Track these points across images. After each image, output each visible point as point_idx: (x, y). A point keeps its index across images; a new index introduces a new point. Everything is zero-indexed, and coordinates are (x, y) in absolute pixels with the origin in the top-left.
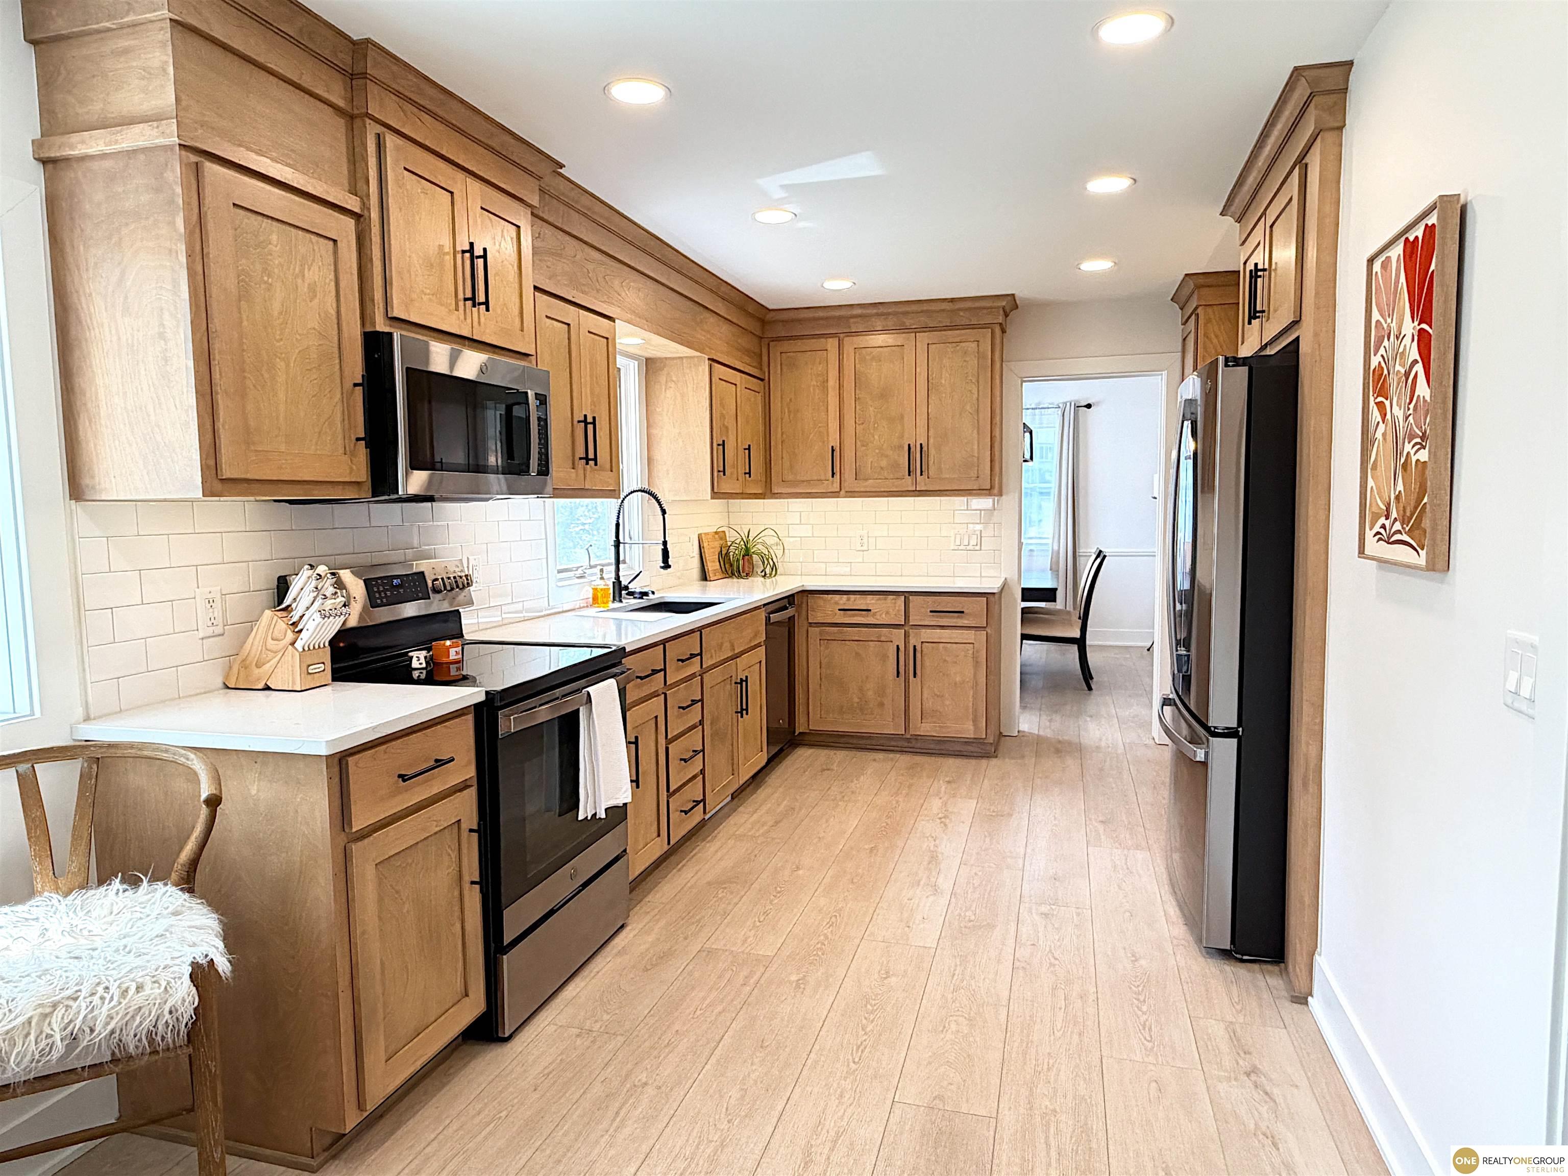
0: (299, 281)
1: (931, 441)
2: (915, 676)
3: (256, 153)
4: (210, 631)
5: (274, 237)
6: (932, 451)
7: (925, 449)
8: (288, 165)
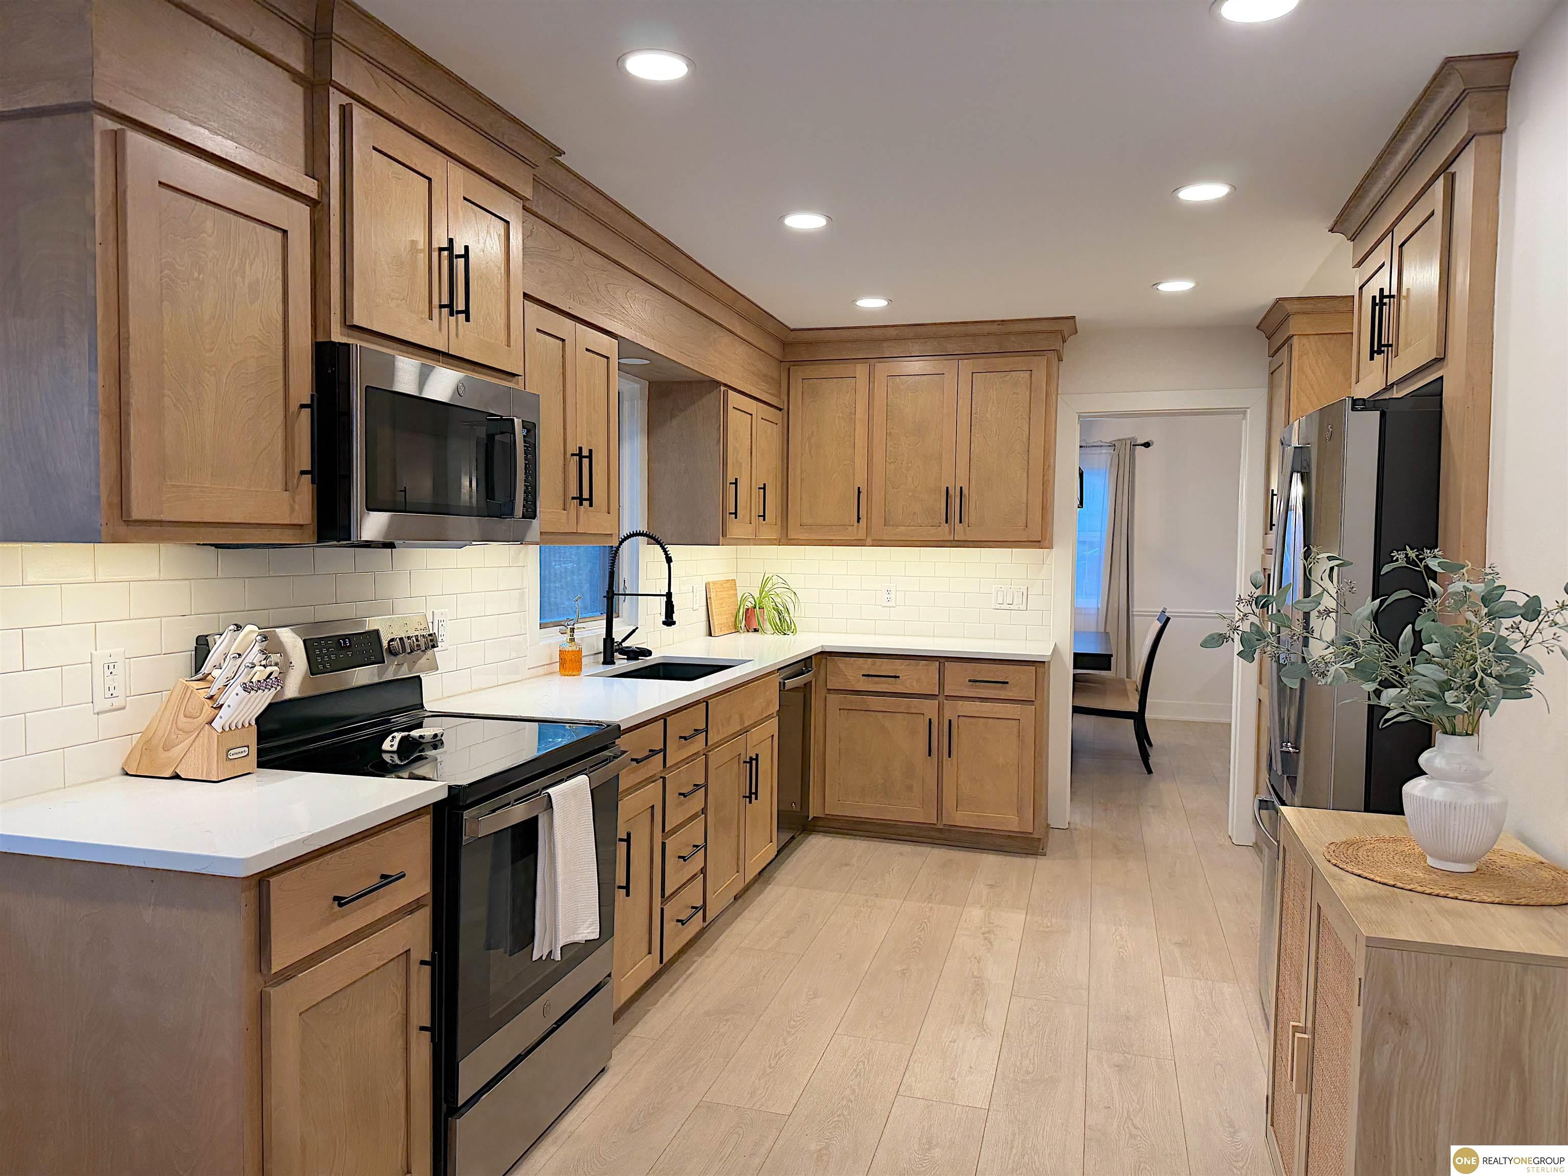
0: (238, 279)
1: (973, 483)
2: (950, 756)
3: (191, 121)
4: (107, 704)
5: (209, 224)
6: (974, 497)
7: (965, 491)
8: (232, 139)
